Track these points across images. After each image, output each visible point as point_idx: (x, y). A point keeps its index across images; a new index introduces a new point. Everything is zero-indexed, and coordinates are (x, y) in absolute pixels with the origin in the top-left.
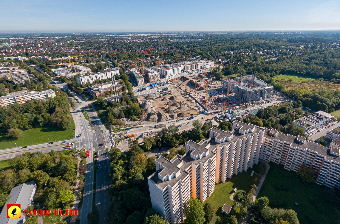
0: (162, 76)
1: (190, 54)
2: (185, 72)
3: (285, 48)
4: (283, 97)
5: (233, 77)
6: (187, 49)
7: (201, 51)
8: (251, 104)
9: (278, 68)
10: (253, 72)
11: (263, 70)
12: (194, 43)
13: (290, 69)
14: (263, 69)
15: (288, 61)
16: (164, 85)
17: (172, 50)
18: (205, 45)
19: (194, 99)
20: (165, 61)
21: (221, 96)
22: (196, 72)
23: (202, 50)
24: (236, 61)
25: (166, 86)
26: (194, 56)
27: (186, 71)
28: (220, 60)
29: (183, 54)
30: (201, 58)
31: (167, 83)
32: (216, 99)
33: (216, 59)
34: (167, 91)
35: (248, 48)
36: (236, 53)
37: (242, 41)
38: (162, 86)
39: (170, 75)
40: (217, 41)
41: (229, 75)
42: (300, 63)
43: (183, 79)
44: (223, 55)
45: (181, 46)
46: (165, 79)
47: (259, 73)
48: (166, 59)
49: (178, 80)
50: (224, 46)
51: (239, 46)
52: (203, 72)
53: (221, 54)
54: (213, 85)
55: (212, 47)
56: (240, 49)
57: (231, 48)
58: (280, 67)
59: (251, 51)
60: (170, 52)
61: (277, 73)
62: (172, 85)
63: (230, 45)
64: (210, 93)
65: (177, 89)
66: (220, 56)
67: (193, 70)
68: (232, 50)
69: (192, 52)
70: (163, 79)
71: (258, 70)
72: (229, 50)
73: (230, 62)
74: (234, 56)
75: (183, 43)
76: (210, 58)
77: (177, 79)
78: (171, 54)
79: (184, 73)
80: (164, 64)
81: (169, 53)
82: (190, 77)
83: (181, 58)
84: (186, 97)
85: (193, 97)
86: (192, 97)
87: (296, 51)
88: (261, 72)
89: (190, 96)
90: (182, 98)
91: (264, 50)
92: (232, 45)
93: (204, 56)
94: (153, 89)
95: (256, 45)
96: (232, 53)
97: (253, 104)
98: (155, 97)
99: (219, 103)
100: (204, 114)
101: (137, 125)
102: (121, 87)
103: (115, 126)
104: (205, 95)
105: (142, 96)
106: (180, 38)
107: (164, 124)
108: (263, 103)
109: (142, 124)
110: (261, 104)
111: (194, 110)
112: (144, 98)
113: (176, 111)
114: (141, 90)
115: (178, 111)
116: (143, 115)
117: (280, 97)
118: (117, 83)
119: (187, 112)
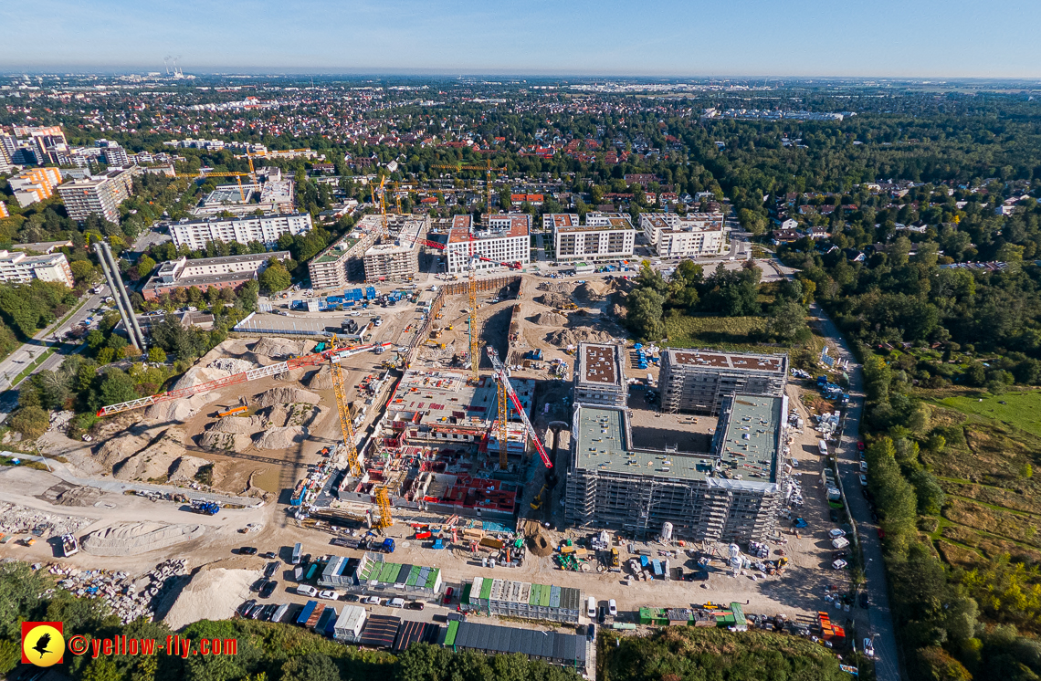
4: (853, 576)
12: (787, 129)
16: (390, 304)
21: (510, 430)
22: (593, 267)
25: (394, 310)
27: (559, 257)
28: (790, 224)
31: (413, 300)
38: (375, 309)
46: (441, 276)
49: (492, 291)
50: (899, 154)
57: (931, 168)
62: (417, 310)
64: (484, 399)
65: (406, 335)
66: (813, 202)
77: (484, 285)
79: (542, 265)
82: (538, 287)
84: (368, 386)
85: (400, 392)
88: (931, 339)
90: (356, 384)
94: (336, 314)
96: (903, 193)
97: (582, 552)
98: (278, 352)
99: (439, 469)
100: (286, 510)
101: (53, 457)
102: (240, 282)
103: (12, 433)
104: (453, 399)
105: (258, 334)
106: (761, 105)
107: (102, 493)
108: (650, 568)
109: (69, 459)
110: (631, 572)
111: (289, 469)
112: (247, 346)
113: (223, 447)
114: (292, 309)
115: (231, 450)
116: (108, 424)
117: (827, 565)
118: (259, 263)
119: (252, 468)
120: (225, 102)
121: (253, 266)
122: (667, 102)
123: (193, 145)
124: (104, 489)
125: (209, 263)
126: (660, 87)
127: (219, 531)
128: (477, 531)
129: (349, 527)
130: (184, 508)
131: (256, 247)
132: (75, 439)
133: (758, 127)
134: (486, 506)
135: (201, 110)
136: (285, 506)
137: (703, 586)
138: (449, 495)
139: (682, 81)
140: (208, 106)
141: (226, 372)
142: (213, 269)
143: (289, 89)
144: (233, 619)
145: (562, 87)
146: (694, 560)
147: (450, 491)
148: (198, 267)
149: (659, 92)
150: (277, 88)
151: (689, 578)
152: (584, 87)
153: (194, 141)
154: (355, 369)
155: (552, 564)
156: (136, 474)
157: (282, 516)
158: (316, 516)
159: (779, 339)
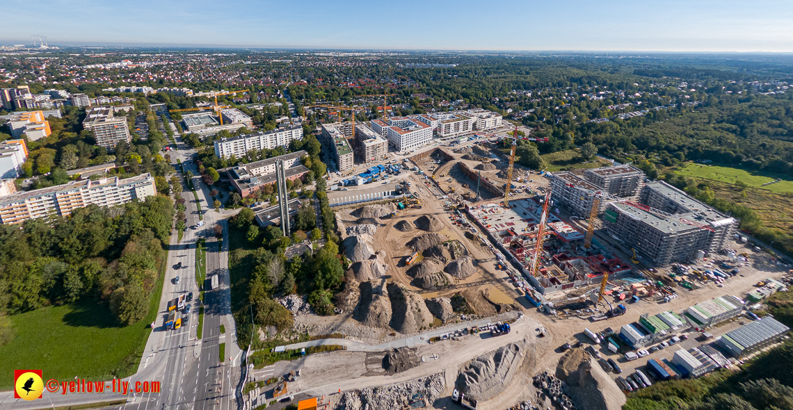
0: (393, 147)
1: (442, 95)
2: (442, 137)
3: (645, 88)
4: (768, 252)
5: (562, 161)
6: (434, 83)
7: (463, 87)
8: (679, 278)
9: (672, 141)
10: (611, 150)
11: (634, 146)
12: (444, 71)
13: (716, 148)
14: (633, 142)
15: (677, 120)
16: (398, 173)
17: (405, 84)
18: (466, 77)
19: (485, 231)
20: (393, 106)
21: (561, 227)
22: (466, 138)
23: (465, 87)
24: (548, 114)
25: (404, 176)
26: (452, 99)
27: (444, 135)
28: (510, 111)
29: (429, 94)
30: (467, 105)
31: (406, 168)
32: (549, 236)
33: (500, 107)
34: (409, 195)
35: (560, 84)
36: (540, 96)
37: (537, 69)
38: (394, 177)
39: (409, 145)
40: (486, 68)
41: (548, 153)
42: (715, 129)
43: (439, 156)
44: (512, 100)
45: (421, 77)
46: (397, 153)
47: (625, 151)
48: (395, 103)
49: (428, 158)
50: (506, 80)
51: (537, 80)
52: (483, 140)
53: (506, 96)
54: (520, 182)
55: (484, 81)
56: (542, 87)
57: (524, 85)
58: (675, 139)
59: (569, 91)
60: (402, 88)
61: (678, 157)
62: (416, 174)
63: (517, 77)
64: (525, 214)
65: (431, 188)
67: (458, 133)
68: (526, 88)
69: (446, 89)
70: (393, 153)
71: (622, 144)
72: (518, 88)
73: (536, 118)
74: (538, 103)
75: (424, 71)
76: (486, 105)
77: (424, 155)
78: (404, 91)
79: (438, 140)
80: (392, 114)
81: (400, 91)
82: (455, 151)
83: (427, 101)
84: (460, 222)
85: (481, 221)
86: (477, 223)
87: (677, 97)
89: (470, 217)
90: (451, 222)
91: (598, 90)
92: (522, 79)
93: (473, 101)
94: (372, 184)
95: (573, 80)
96: (529, 95)
97: (685, 277)
98: (380, 214)
99: (564, 257)
100: (538, 311)
101: (327, 336)
102: (302, 174)
103: (263, 329)
104: (511, 218)
105: (347, 206)
106: (415, 61)
107: (414, 349)
108: (716, 274)
109: (343, 333)
110: (713, 280)
111: (498, 284)
112: (351, 214)
113: (443, 284)
114: (345, 186)
115: (449, 284)
116: (348, 293)
117: (754, 250)
118: (294, 160)
119: (477, 292)
120: (107, 63)
121: (290, 162)
122: (374, 61)
123: (128, 91)
124: (411, 346)
125: (260, 165)
126: (361, 54)
127: (528, 342)
128: (637, 284)
129: (584, 308)
130: (483, 336)
131: (280, 150)
132: (329, 315)
133: (433, 70)
134: (618, 270)
135: (93, 68)
136: (536, 309)
137: (741, 276)
138: (596, 270)
139: (363, 52)
140: (98, 66)
141: (366, 234)
142: (266, 169)
143: (144, 55)
144: (627, 396)
145: (312, 55)
146: (720, 264)
147: (591, 267)
148: (257, 169)
149: (360, 56)
150: (135, 55)
151: (734, 273)
152: (321, 54)
153: (128, 88)
154: (437, 214)
155: (686, 290)
156: (418, 325)
157: (543, 316)
158: (560, 309)
159: (588, 159)
